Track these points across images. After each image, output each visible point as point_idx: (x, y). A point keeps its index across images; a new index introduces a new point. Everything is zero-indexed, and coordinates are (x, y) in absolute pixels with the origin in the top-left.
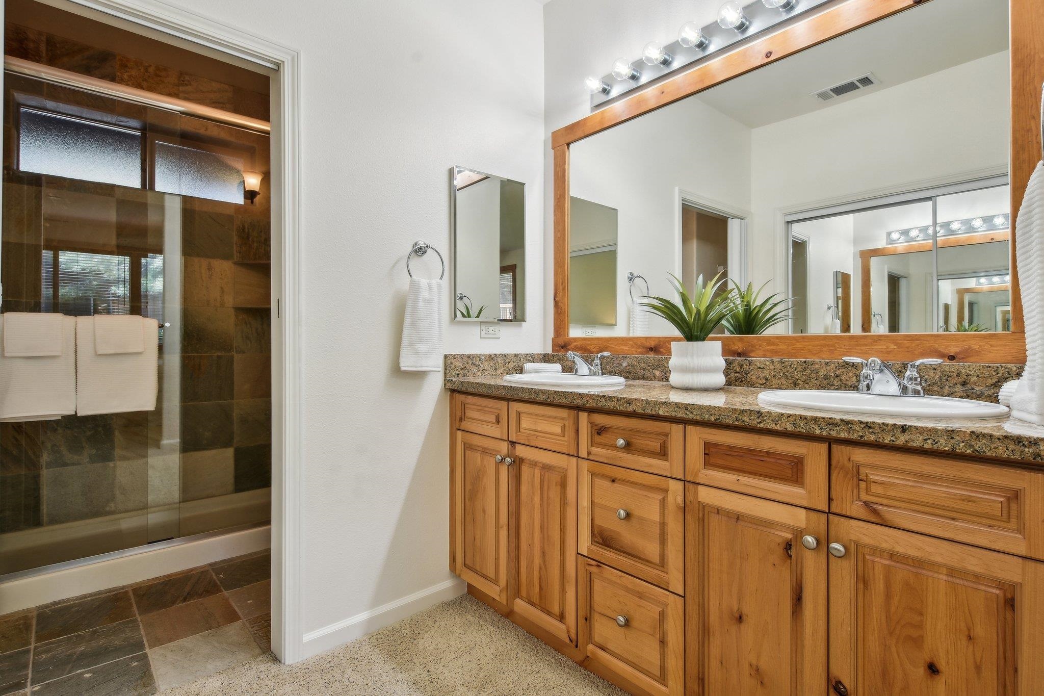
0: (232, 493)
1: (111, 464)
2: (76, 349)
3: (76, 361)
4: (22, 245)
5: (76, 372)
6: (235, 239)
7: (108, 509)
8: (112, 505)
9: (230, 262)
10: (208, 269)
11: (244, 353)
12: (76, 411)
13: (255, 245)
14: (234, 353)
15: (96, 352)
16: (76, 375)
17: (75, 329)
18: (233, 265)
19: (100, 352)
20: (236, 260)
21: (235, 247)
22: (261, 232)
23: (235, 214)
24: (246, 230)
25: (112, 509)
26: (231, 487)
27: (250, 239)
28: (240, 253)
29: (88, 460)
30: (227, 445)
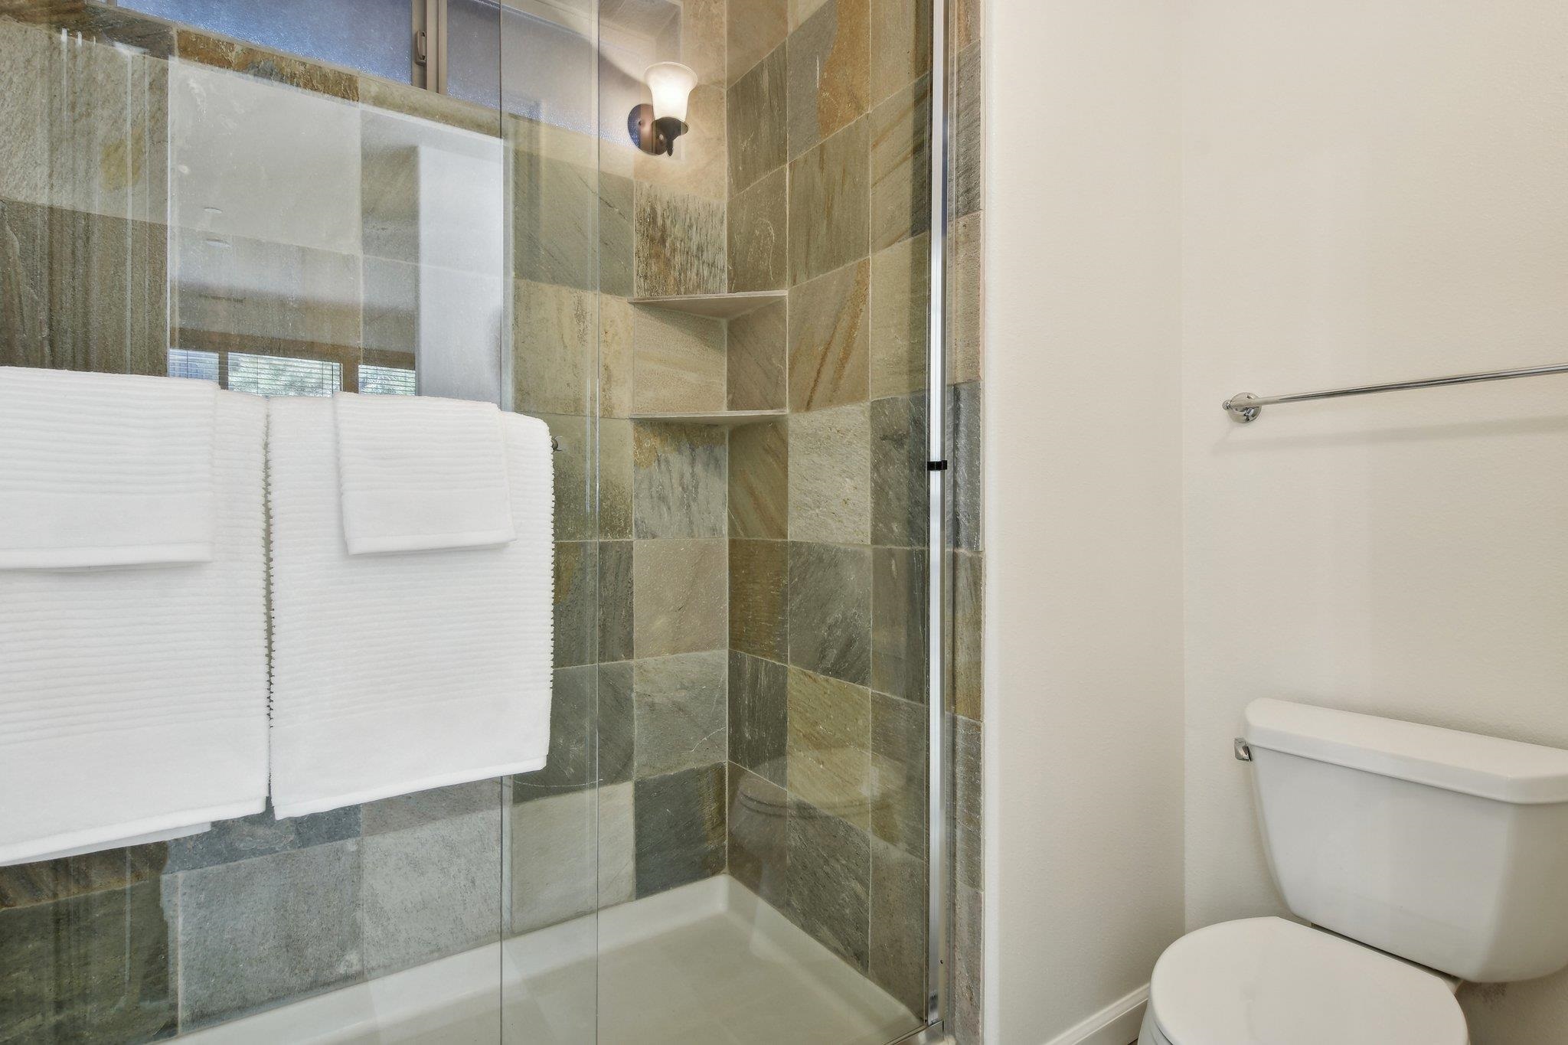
0: (629, 900)
1: (350, 845)
2: (268, 532)
3: (269, 583)
4: (120, 221)
5: (270, 632)
6: (636, 241)
7: (342, 970)
8: (352, 957)
9: (625, 300)
10: (577, 316)
11: (654, 536)
12: (268, 800)
13: (678, 259)
14: (633, 538)
15: (345, 544)
16: (270, 642)
17: (266, 445)
18: (631, 310)
19: (359, 545)
20: (636, 296)
21: (635, 262)
22: (690, 227)
23: (635, 177)
24: (660, 222)
25: (354, 968)
26: (628, 884)
27: (667, 245)
28: (646, 277)
29: (292, 837)
30: (615, 776)
